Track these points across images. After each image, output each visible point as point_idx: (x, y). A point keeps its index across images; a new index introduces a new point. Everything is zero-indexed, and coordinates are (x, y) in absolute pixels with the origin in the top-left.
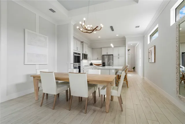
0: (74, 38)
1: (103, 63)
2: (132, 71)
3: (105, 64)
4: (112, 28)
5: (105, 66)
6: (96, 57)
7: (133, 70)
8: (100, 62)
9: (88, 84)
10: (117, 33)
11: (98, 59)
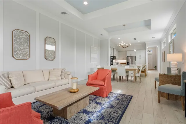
0: (111, 47)
1: (128, 62)
2: (153, 70)
3: (129, 63)
4: (135, 39)
5: (129, 64)
6: (122, 58)
7: (154, 68)
8: (125, 61)
9: (126, 71)
10: (139, 41)
11: (123, 59)
